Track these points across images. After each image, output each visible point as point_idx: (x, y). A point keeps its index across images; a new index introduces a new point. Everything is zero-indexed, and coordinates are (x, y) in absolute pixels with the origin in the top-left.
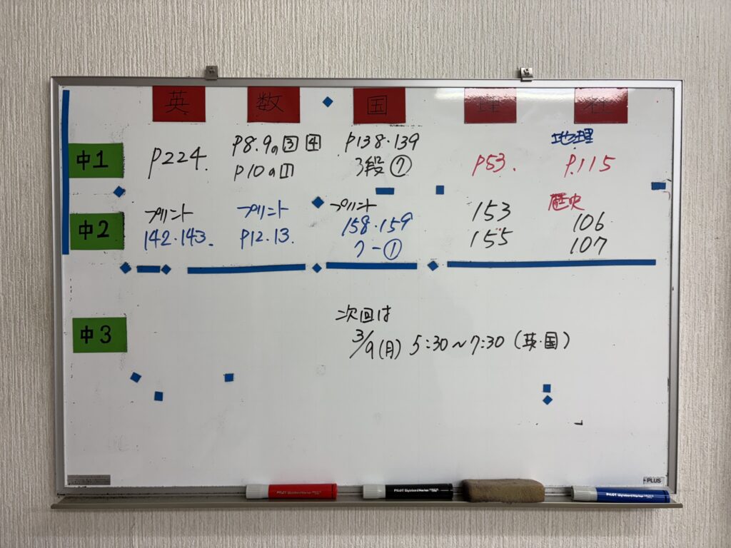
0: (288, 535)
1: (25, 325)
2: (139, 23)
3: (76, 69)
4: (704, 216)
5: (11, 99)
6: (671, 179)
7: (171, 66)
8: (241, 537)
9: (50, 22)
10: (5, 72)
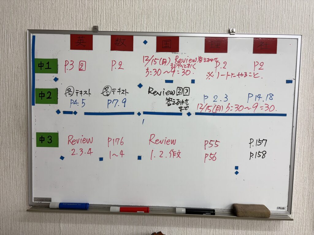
1: (17, 134)
2: (65, 7)
3: (38, 27)
4: (309, 95)
5: (11, 39)
6: (295, 79)
7: (78, 25)
8: (105, 225)
9: (27, 6)
10: (8, 27)
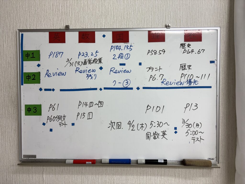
0: (92, 175)
1: (10, 107)
2: (45, 12)
3: (25, 27)
5: (6, 37)
6: (216, 60)
7: (55, 25)
8: (77, 175)
9: (17, 12)
10: (4, 28)
